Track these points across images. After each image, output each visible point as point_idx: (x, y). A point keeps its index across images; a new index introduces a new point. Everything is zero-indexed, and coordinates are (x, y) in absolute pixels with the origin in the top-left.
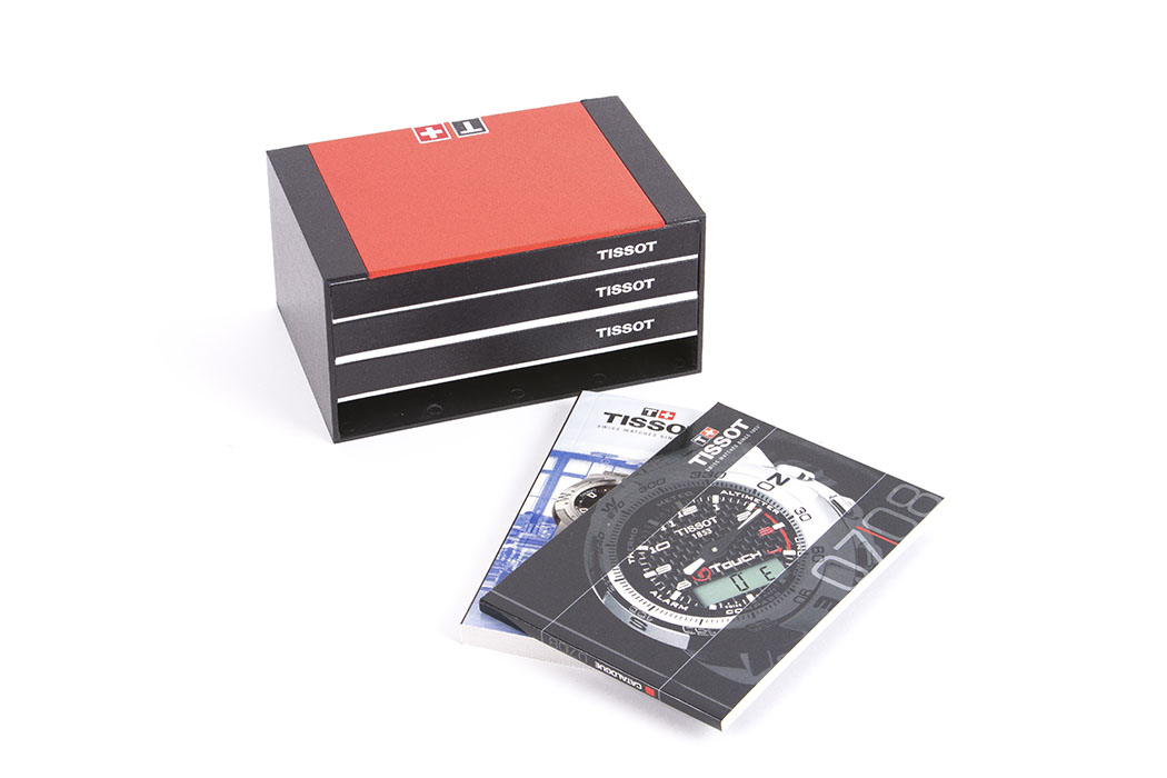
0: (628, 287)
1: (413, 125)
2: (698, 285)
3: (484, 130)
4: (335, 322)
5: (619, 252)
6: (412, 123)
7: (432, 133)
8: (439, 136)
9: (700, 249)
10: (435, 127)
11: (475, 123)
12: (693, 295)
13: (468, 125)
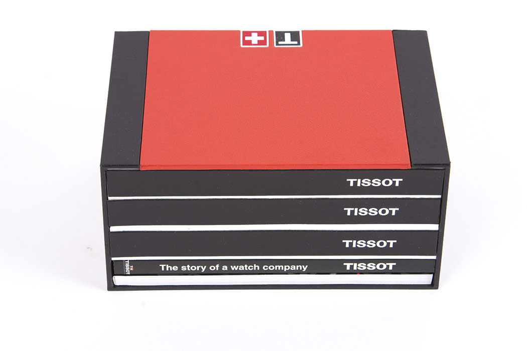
0: (373, 212)
1: (242, 28)
2: (440, 219)
3: (299, 44)
4: (110, 198)
5: (366, 182)
6: (241, 27)
7: (255, 39)
8: (260, 43)
9: (444, 190)
10: (261, 33)
11: (295, 35)
12: (435, 227)
13: (288, 37)
